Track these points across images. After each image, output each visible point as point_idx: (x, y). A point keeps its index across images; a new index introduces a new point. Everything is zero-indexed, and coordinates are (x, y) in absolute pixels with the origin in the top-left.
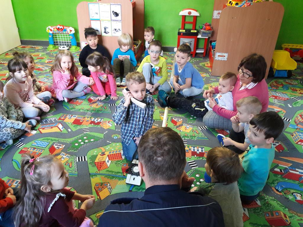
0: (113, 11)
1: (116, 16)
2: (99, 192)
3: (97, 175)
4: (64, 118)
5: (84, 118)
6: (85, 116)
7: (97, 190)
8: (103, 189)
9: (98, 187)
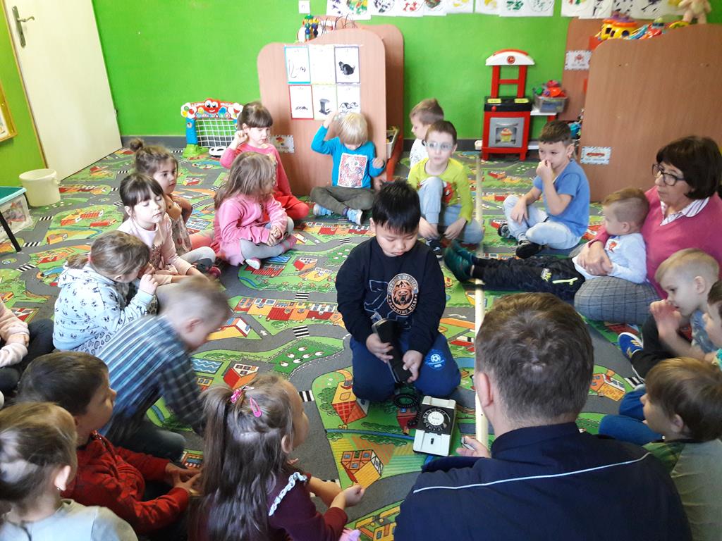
0: (341, 63)
1: (348, 74)
2: (353, 472)
3: (344, 435)
4: (248, 307)
5: (292, 304)
6: (292, 301)
7: (348, 466)
8: (362, 465)
9: (350, 462)
